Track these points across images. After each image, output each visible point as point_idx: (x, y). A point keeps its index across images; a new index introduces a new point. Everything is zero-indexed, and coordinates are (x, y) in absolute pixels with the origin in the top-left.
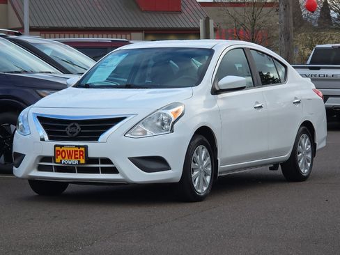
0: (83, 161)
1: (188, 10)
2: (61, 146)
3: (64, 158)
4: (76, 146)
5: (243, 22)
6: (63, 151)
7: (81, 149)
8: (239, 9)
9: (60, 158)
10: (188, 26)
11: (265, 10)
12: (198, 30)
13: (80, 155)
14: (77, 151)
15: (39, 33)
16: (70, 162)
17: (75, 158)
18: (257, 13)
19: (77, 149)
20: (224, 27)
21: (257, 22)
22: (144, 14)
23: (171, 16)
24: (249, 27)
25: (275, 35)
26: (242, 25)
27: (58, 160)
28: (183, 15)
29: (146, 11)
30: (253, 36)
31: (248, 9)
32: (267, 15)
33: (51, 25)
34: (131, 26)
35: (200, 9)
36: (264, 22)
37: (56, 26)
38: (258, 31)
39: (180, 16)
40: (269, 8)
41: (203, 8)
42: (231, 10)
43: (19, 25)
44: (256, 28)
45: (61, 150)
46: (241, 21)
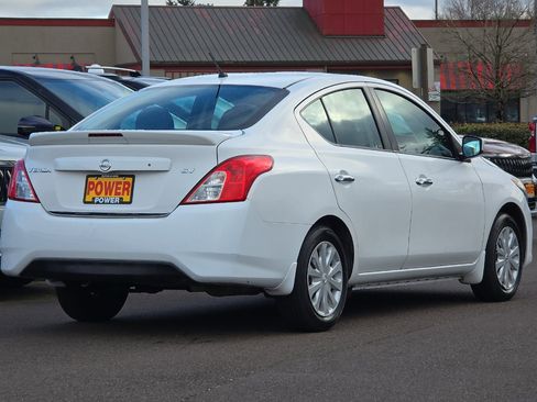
1: (395, 32)
5: (482, 52)
8: (476, 31)
10: (395, 58)
11: (517, 31)
12: (410, 63)
15: (162, 71)
18: (504, 37)
20: (451, 59)
21: (505, 50)
22: (326, 40)
23: (369, 43)
24: (491, 58)
25: (532, 71)
26: (480, 55)
28: (387, 40)
29: (329, 35)
30: (497, 72)
31: (489, 30)
32: (519, 40)
33: (182, 59)
34: (312, 59)
35: (413, 30)
36: (515, 50)
37: (189, 59)
38: (505, 64)
39: (382, 42)
40: (523, 29)
41: (419, 30)
42: (462, 32)
43: (133, 60)
44: (503, 60)
46: (479, 49)
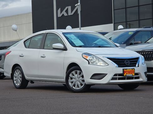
0: (134, 74)
2: (126, 69)
3: (127, 74)
4: (132, 69)
6: (127, 71)
7: (133, 70)
9: (125, 74)
13: (133, 72)
14: (131, 71)
16: (129, 75)
17: (131, 73)
19: (132, 70)
27: (125, 75)
45: (126, 70)
